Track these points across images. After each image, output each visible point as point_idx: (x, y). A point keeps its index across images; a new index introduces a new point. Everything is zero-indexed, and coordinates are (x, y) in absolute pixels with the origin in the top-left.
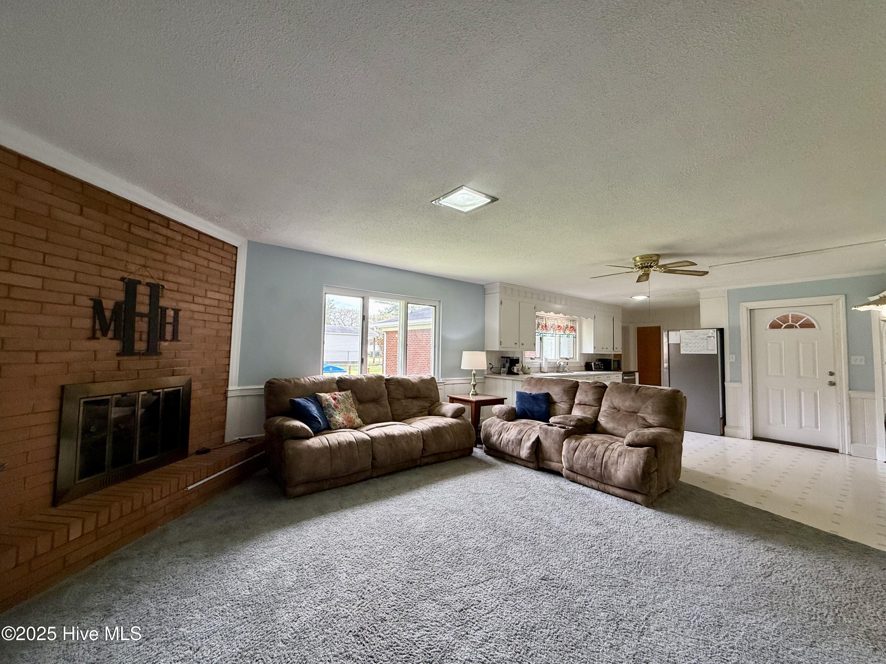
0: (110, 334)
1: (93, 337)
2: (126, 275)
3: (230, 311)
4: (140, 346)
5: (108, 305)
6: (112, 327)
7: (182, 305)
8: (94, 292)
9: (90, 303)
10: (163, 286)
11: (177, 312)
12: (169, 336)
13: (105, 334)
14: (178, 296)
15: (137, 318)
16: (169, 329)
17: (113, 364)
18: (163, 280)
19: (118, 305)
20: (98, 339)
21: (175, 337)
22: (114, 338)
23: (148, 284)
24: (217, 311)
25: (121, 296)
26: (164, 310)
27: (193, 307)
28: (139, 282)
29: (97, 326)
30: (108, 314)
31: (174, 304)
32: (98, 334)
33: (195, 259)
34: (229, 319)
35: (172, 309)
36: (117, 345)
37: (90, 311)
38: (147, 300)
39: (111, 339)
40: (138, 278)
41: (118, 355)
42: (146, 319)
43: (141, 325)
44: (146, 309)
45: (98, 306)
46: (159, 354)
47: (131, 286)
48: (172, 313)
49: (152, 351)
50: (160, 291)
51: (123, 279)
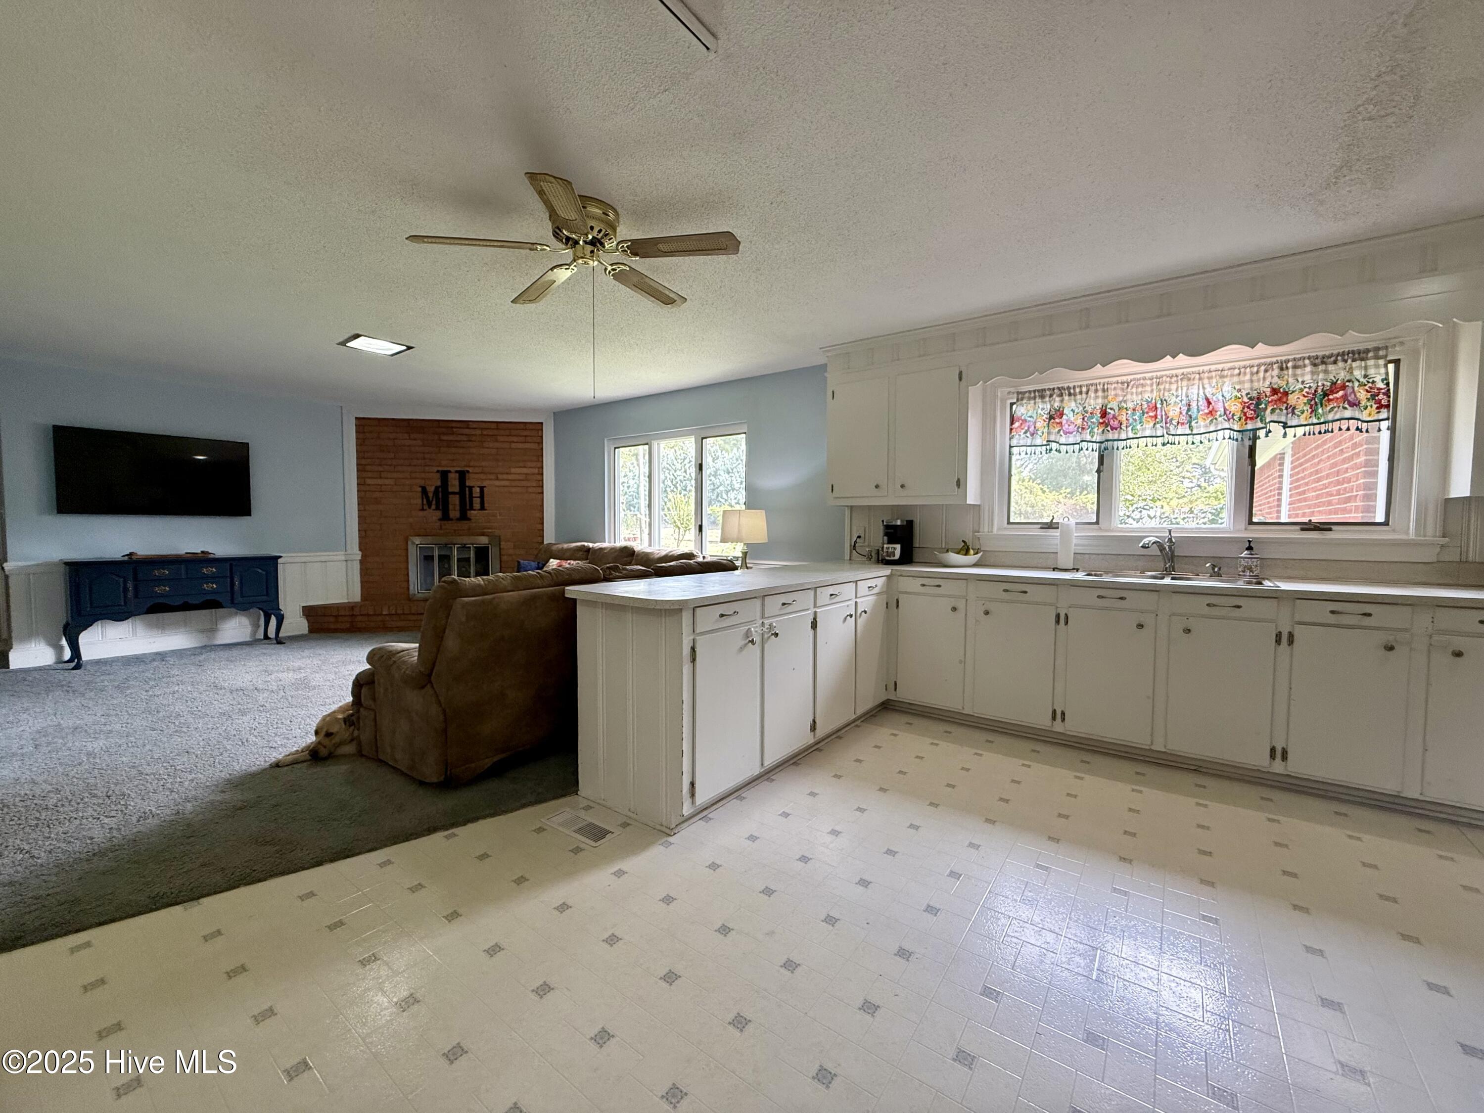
0: (433, 507)
1: (423, 509)
2: (440, 469)
3: (541, 483)
4: (454, 513)
5: (431, 489)
6: (434, 502)
7: (484, 484)
8: (422, 483)
9: (420, 489)
10: (468, 472)
11: (482, 489)
12: (477, 505)
13: (430, 507)
14: (482, 476)
15: (451, 496)
16: (477, 503)
17: (438, 524)
18: (468, 467)
19: (437, 488)
20: (426, 510)
21: (483, 508)
22: (437, 509)
23: (457, 472)
24: (525, 483)
25: (439, 483)
26: (471, 488)
27: (497, 483)
28: (450, 472)
29: (425, 502)
30: (431, 495)
31: (479, 484)
32: (426, 507)
33: (497, 445)
34: (539, 490)
35: (478, 487)
37: (420, 494)
38: (457, 483)
39: (434, 510)
40: (448, 469)
41: (440, 520)
43: (455, 500)
44: (456, 489)
45: (424, 490)
46: (469, 519)
47: (444, 475)
48: (478, 490)
49: (464, 517)
50: (467, 474)
51: (438, 471)
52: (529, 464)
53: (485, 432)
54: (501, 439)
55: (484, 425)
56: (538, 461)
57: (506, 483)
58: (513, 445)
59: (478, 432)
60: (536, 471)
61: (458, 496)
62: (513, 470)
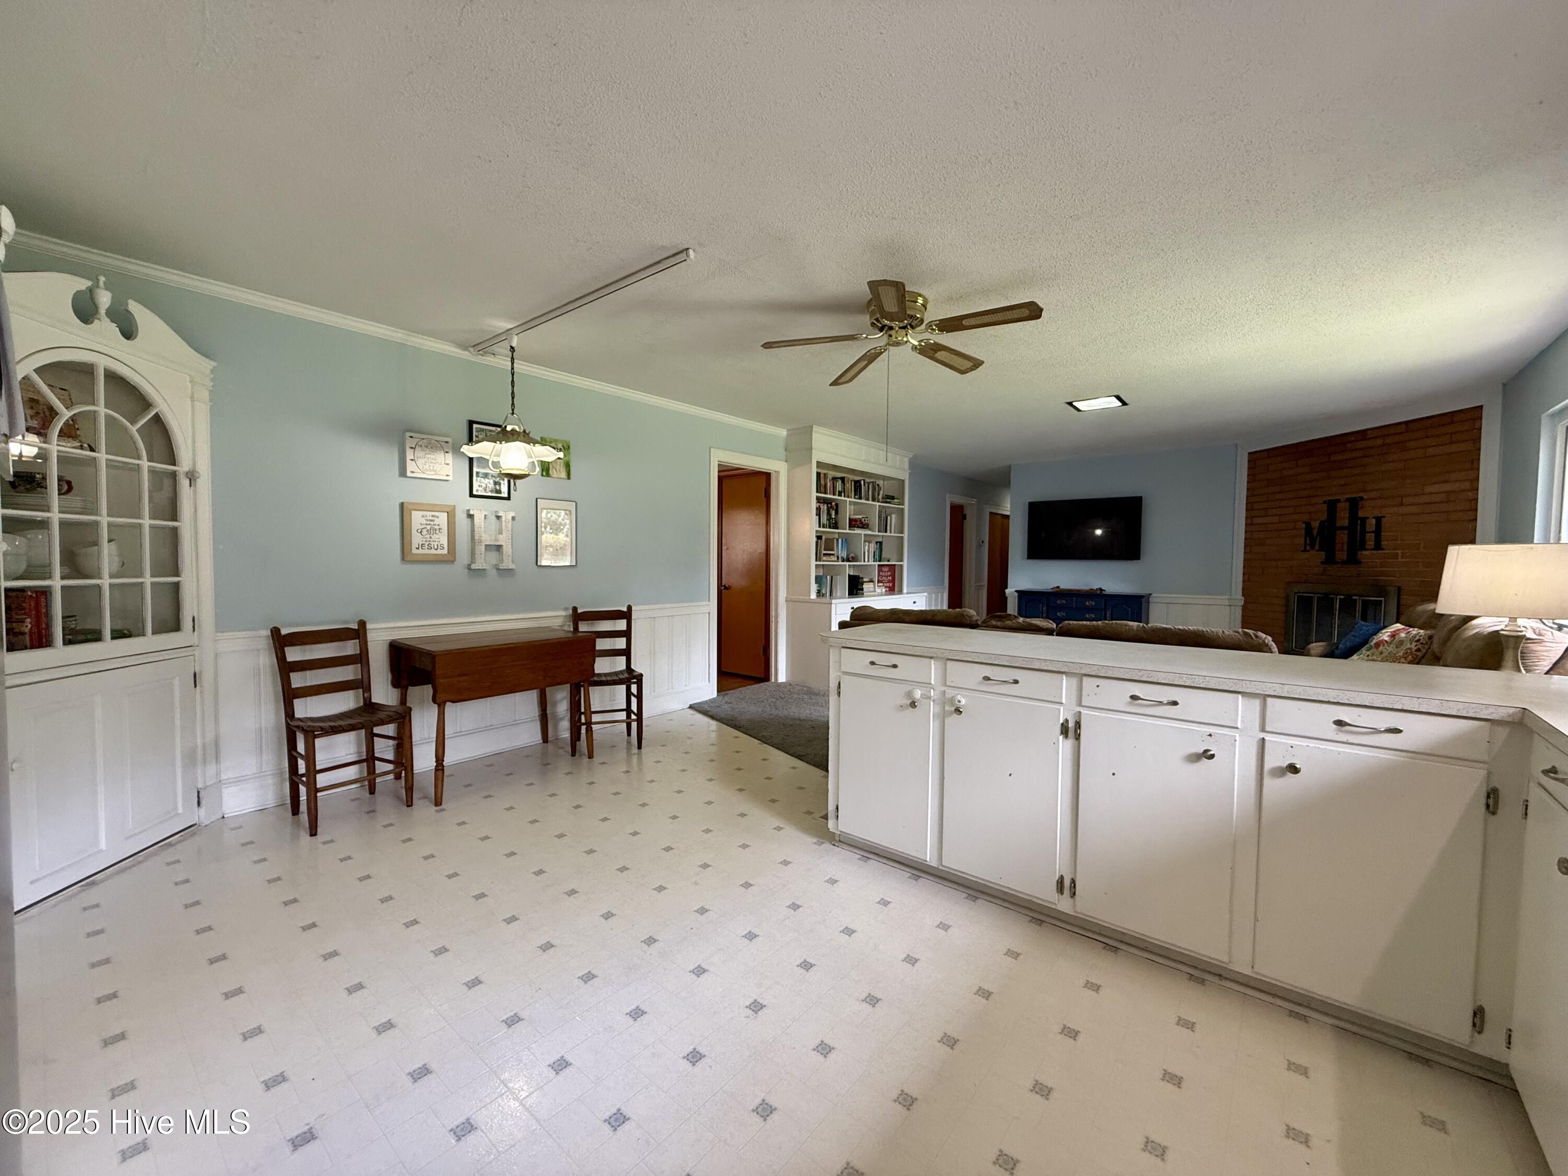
0: (1317, 547)
1: (1305, 550)
2: (1327, 499)
3: (1474, 504)
4: (1342, 555)
6: (1318, 541)
7: (1384, 512)
8: (1306, 517)
9: (1304, 525)
10: (1362, 498)
11: (1379, 520)
12: (1371, 543)
13: (1313, 547)
14: (1381, 503)
15: (1338, 532)
16: (1370, 539)
17: (1320, 570)
19: (1322, 523)
20: (1309, 551)
21: (1378, 546)
22: (1321, 549)
23: (1347, 500)
24: (1446, 507)
25: (1324, 517)
26: (1364, 520)
27: (1402, 510)
28: (1339, 501)
29: (1308, 542)
30: (1315, 532)
31: (1376, 513)
32: (1308, 547)
33: (1405, 455)
34: (1470, 516)
35: (1374, 518)
36: (1323, 554)
39: (1317, 551)
40: (1336, 497)
41: (1322, 563)
43: (1342, 537)
44: (1346, 523)
45: (1308, 525)
46: (1360, 563)
47: (1332, 506)
48: (1374, 521)
49: (1353, 560)
50: (1360, 503)
51: (1324, 502)
52: (1455, 476)
53: (1389, 440)
54: (1411, 445)
55: (1388, 430)
57: (1414, 509)
58: (1431, 451)
59: (1379, 442)
60: (1467, 485)
61: (1346, 532)
62: (1429, 489)
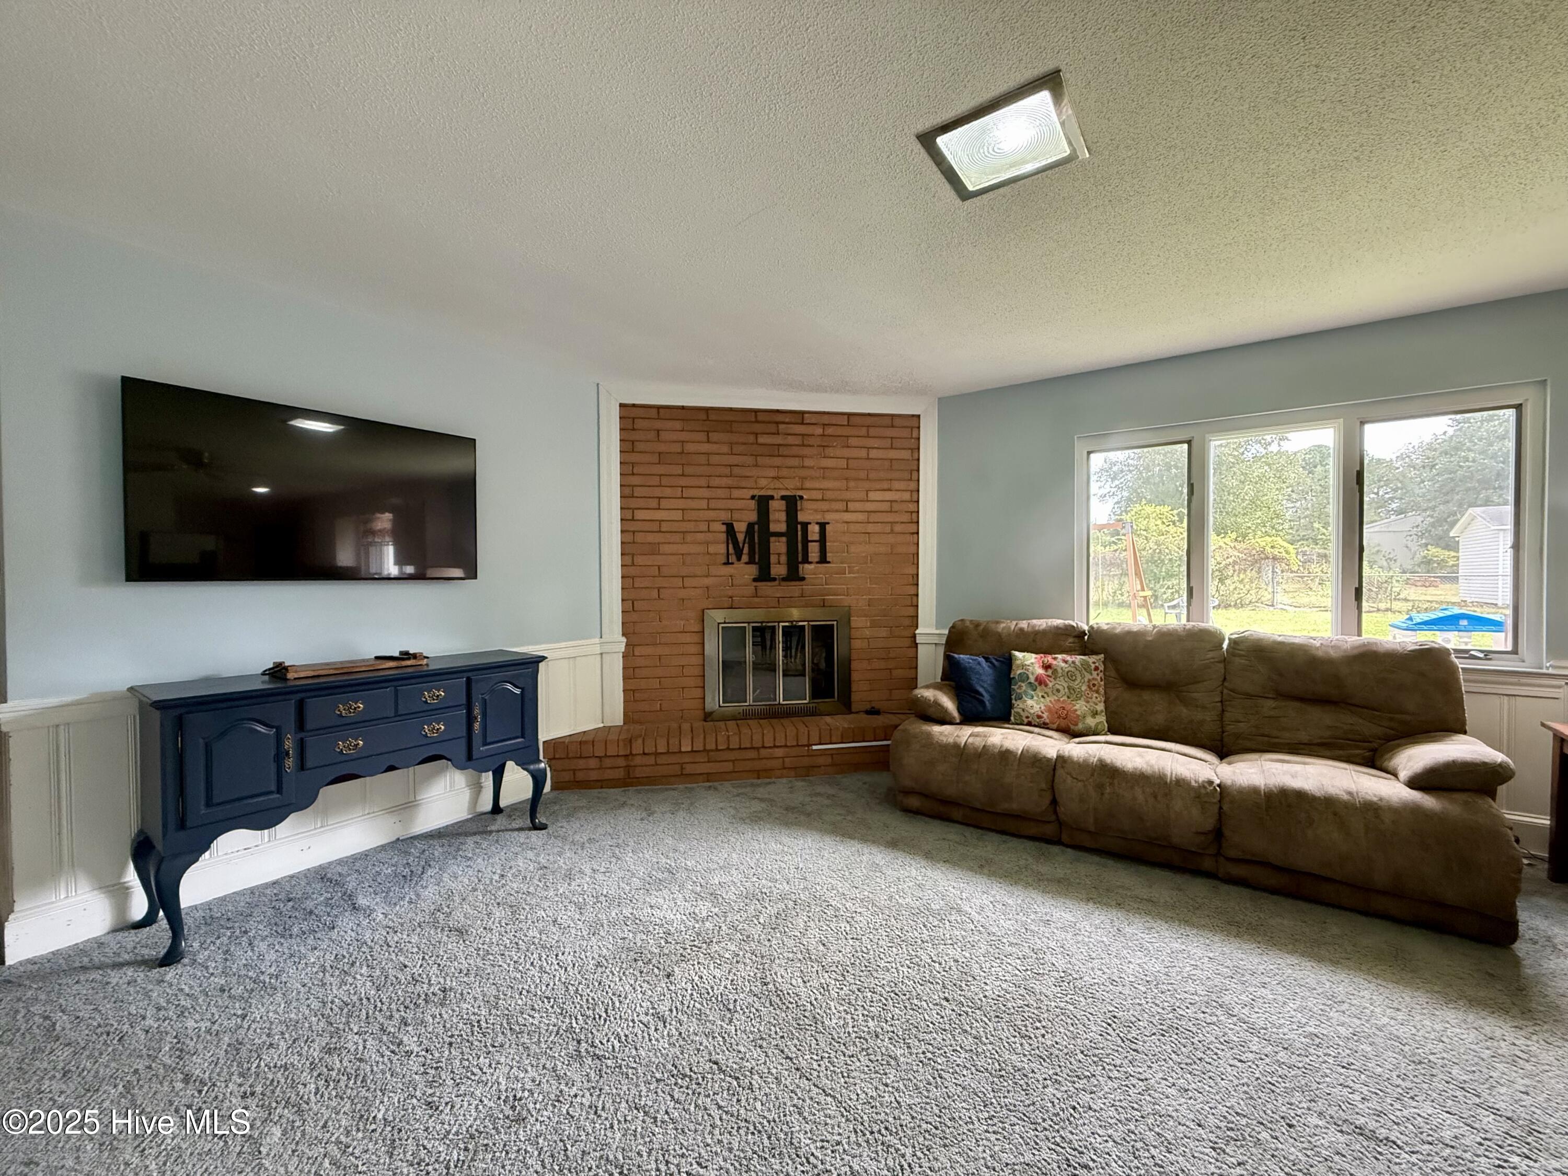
0: (745, 558)
1: (727, 563)
2: (757, 493)
4: (779, 569)
5: (741, 528)
6: (746, 550)
7: (828, 517)
8: (725, 516)
9: (724, 528)
10: (801, 498)
11: (823, 526)
12: (814, 555)
13: (739, 559)
14: (824, 506)
15: (772, 539)
16: (814, 549)
17: (750, 590)
18: (802, 489)
19: (750, 526)
20: (732, 563)
21: (823, 560)
22: (751, 562)
23: (783, 498)
25: (753, 517)
26: (805, 525)
27: (847, 517)
28: (772, 497)
29: (731, 550)
30: (741, 537)
31: (819, 518)
32: (733, 558)
33: (847, 453)
35: (817, 523)
36: (753, 570)
37: (723, 537)
38: (783, 516)
39: (746, 563)
40: (770, 493)
41: (755, 580)
42: (784, 539)
43: (778, 547)
44: (782, 527)
45: (730, 529)
46: (803, 579)
47: (763, 503)
48: (817, 528)
49: (794, 575)
50: (799, 503)
51: (753, 497)
52: (896, 485)
53: (830, 431)
54: (853, 441)
55: (826, 420)
56: (911, 480)
57: (861, 517)
58: (873, 454)
59: (819, 431)
60: (906, 496)
62: (873, 495)
